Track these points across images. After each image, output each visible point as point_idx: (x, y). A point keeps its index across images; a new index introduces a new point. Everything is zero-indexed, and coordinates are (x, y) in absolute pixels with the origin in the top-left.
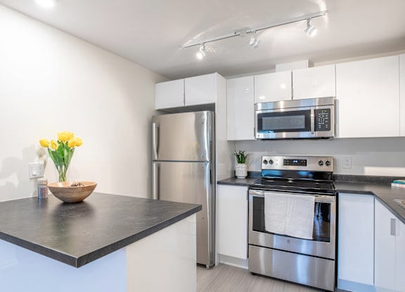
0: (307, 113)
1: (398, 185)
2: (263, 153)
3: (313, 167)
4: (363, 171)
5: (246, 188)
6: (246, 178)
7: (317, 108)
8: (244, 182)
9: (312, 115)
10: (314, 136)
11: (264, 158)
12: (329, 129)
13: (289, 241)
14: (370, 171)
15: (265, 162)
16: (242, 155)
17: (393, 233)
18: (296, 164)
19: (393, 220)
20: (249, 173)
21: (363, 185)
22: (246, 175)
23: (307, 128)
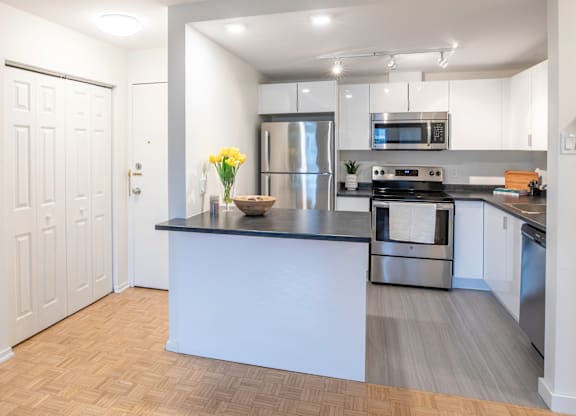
0: (423, 126)
1: (499, 193)
2: (373, 163)
3: (423, 176)
4: (468, 180)
5: (368, 200)
6: (357, 189)
7: (433, 121)
8: (355, 193)
9: (429, 128)
10: (430, 148)
11: (375, 169)
12: (443, 142)
13: (411, 248)
14: (475, 181)
15: (377, 172)
16: (353, 166)
17: (505, 227)
18: (407, 175)
19: (505, 218)
20: (359, 184)
21: (469, 193)
22: (356, 186)
23: (424, 140)
